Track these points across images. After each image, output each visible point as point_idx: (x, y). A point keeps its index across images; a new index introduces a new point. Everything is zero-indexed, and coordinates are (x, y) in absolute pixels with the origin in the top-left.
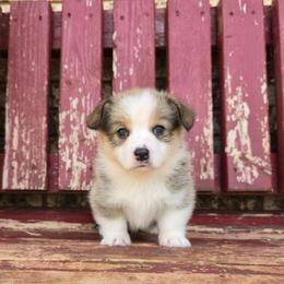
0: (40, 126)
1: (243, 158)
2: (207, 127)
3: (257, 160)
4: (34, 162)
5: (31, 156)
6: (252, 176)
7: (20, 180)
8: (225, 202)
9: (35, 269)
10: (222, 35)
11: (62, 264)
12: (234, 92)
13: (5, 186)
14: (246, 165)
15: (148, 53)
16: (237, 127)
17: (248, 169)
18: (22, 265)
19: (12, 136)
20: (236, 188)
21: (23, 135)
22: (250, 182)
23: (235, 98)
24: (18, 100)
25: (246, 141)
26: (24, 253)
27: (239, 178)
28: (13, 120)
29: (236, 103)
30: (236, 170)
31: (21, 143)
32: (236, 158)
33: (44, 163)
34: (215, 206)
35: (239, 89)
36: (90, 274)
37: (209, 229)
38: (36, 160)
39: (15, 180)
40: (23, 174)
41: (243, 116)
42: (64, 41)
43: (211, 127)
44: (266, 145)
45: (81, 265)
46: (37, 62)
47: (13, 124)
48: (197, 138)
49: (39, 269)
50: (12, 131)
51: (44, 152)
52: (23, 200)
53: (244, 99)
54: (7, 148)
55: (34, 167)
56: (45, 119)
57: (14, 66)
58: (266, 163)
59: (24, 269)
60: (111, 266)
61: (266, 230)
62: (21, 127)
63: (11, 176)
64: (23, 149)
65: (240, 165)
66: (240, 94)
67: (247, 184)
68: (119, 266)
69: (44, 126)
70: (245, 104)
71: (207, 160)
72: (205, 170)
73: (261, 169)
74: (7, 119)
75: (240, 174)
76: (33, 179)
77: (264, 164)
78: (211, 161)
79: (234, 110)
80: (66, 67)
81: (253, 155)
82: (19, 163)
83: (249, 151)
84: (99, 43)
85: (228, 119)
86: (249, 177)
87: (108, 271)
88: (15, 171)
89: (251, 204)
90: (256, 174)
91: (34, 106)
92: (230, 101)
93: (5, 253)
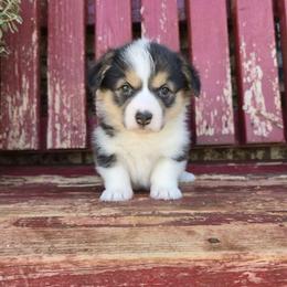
0: (78, 91)
1: (259, 114)
2: (227, 88)
3: (270, 116)
4: (74, 124)
5: (72, 119)
6: (267, 130)
7: (62, 140)
8: (239, 153)
9: (86, 226)
10: (235, 8)
11: (113, 219)
12: (249, 58)
13: (49, 145)
14: (261, 120)
15: (172, 25)
16: (253, 88)
17: (263, 123)
18: (73, 222)
19: (54, 101)
20: (254, 141)
21: (64, 100)
22: (265, 135)
23: (250, 62)
24: (58, 69)
25: (260, 100)
26: (73, 208)
27: (256, 132)
28: (54, 87)
29: (250, 66)
30: (253, 124)
31: (62, 107)
32: (253, 114)
33: (84, 125)
34: (230, 157)
35: (253, 55)
36: (145, 229)
37: (232, 178)
38: (77, 122)
39: (58, 140)
40: (65, 135)
41: (257, 78)
42: (98, 16)
43: (230, 88)
44: (278, 103)
45: (132, 220)
46: (74, 35)
47: (55, 90)
48: (218, 98)
49: (91, 226)
50: (54, 96)
51: (83, 115)
52: (66, 158)
53: (257, 63)
54: (50, 112)
55: (74, 129)
56: (83, 85)
57: (53, 39)
58: (278, 119)
59: (75, 226)
60: (164, 220)
61: (282, 176)
62: (62, 92)
63: (54, 137)
64: (65, 112)
65: (257, 121)
66: (254, 59)
67: (262, 137)
68: (172, 219)
69: (83, 91)
70: (258, 68)
71: (227, 117)
72: (226, 126)
73: (274, 124)
74: (49, 86)
75: (257, 129)
76: (75, 139)
77: (277, 119)
78: (231, 117)
79: (249, 73)
80: (100, 38)
81: (267, 111)
82: (62, 125)
83: (264, 108)
84: (129, 17)
85: (244, 80)
86: (264, 131)
87: (163, 224)
88: (58, 133)
89: (260, 154)
90: (270, 128)
91: (73, 74)
92: (245, 65)
93: (54, 209)
